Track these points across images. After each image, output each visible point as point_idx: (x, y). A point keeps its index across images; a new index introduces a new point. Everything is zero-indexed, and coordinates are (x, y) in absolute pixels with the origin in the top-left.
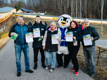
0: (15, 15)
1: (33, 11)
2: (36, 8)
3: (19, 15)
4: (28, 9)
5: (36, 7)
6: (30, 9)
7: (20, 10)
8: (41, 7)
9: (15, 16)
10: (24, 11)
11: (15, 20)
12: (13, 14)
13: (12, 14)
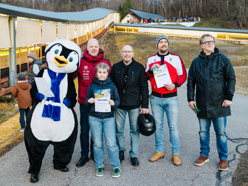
0: (117, 29)
1: (164, 17)
2: (172, 9)
3: (126, 28)
4: (152, 13)
5: (172, 6)
6: (156, 13)
7: (129, 15)
8: (187, 5)
9: (115, 32)
10: (139, 18)
11: (115, 42)
12: (110, 25)
13: (107, 26)
